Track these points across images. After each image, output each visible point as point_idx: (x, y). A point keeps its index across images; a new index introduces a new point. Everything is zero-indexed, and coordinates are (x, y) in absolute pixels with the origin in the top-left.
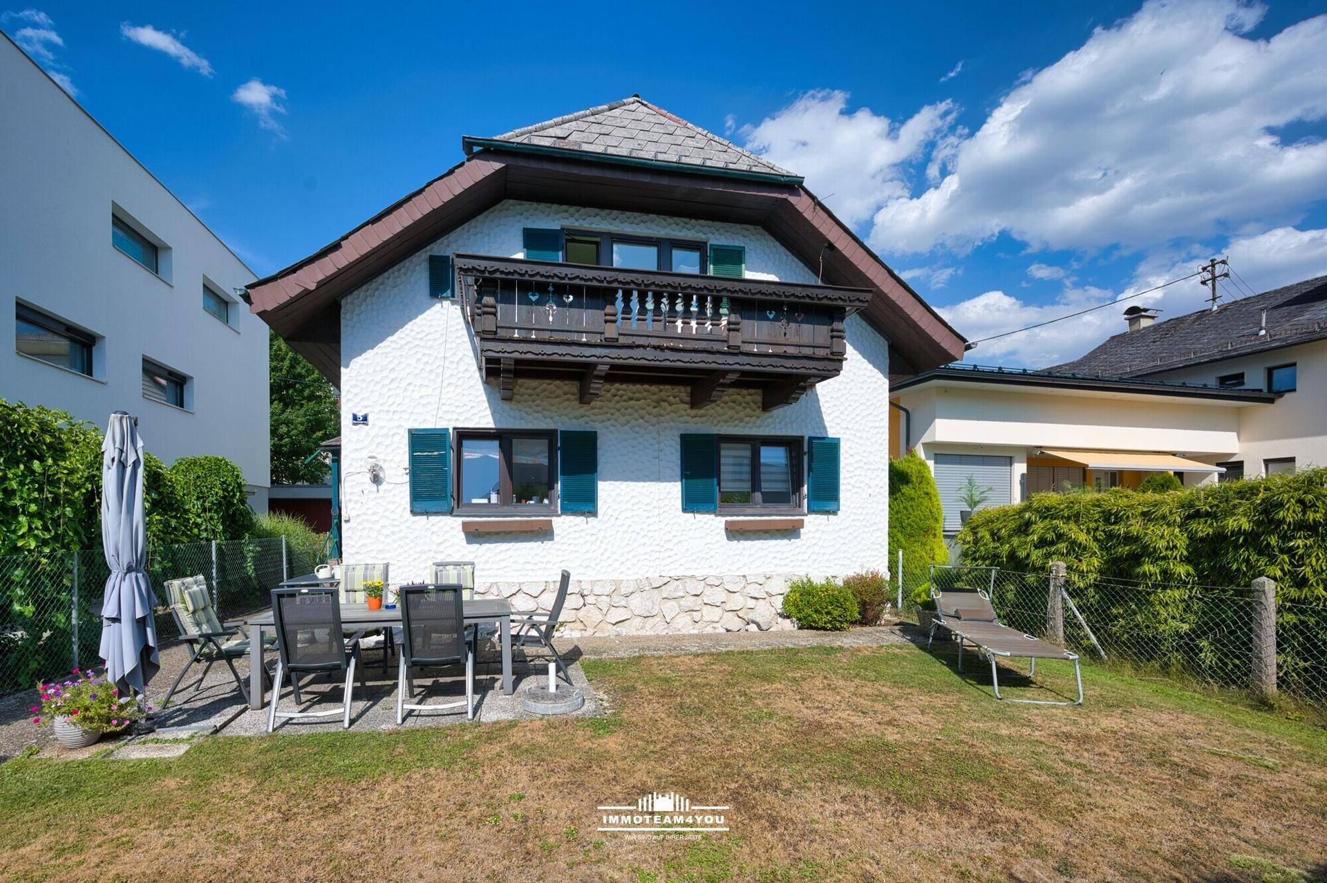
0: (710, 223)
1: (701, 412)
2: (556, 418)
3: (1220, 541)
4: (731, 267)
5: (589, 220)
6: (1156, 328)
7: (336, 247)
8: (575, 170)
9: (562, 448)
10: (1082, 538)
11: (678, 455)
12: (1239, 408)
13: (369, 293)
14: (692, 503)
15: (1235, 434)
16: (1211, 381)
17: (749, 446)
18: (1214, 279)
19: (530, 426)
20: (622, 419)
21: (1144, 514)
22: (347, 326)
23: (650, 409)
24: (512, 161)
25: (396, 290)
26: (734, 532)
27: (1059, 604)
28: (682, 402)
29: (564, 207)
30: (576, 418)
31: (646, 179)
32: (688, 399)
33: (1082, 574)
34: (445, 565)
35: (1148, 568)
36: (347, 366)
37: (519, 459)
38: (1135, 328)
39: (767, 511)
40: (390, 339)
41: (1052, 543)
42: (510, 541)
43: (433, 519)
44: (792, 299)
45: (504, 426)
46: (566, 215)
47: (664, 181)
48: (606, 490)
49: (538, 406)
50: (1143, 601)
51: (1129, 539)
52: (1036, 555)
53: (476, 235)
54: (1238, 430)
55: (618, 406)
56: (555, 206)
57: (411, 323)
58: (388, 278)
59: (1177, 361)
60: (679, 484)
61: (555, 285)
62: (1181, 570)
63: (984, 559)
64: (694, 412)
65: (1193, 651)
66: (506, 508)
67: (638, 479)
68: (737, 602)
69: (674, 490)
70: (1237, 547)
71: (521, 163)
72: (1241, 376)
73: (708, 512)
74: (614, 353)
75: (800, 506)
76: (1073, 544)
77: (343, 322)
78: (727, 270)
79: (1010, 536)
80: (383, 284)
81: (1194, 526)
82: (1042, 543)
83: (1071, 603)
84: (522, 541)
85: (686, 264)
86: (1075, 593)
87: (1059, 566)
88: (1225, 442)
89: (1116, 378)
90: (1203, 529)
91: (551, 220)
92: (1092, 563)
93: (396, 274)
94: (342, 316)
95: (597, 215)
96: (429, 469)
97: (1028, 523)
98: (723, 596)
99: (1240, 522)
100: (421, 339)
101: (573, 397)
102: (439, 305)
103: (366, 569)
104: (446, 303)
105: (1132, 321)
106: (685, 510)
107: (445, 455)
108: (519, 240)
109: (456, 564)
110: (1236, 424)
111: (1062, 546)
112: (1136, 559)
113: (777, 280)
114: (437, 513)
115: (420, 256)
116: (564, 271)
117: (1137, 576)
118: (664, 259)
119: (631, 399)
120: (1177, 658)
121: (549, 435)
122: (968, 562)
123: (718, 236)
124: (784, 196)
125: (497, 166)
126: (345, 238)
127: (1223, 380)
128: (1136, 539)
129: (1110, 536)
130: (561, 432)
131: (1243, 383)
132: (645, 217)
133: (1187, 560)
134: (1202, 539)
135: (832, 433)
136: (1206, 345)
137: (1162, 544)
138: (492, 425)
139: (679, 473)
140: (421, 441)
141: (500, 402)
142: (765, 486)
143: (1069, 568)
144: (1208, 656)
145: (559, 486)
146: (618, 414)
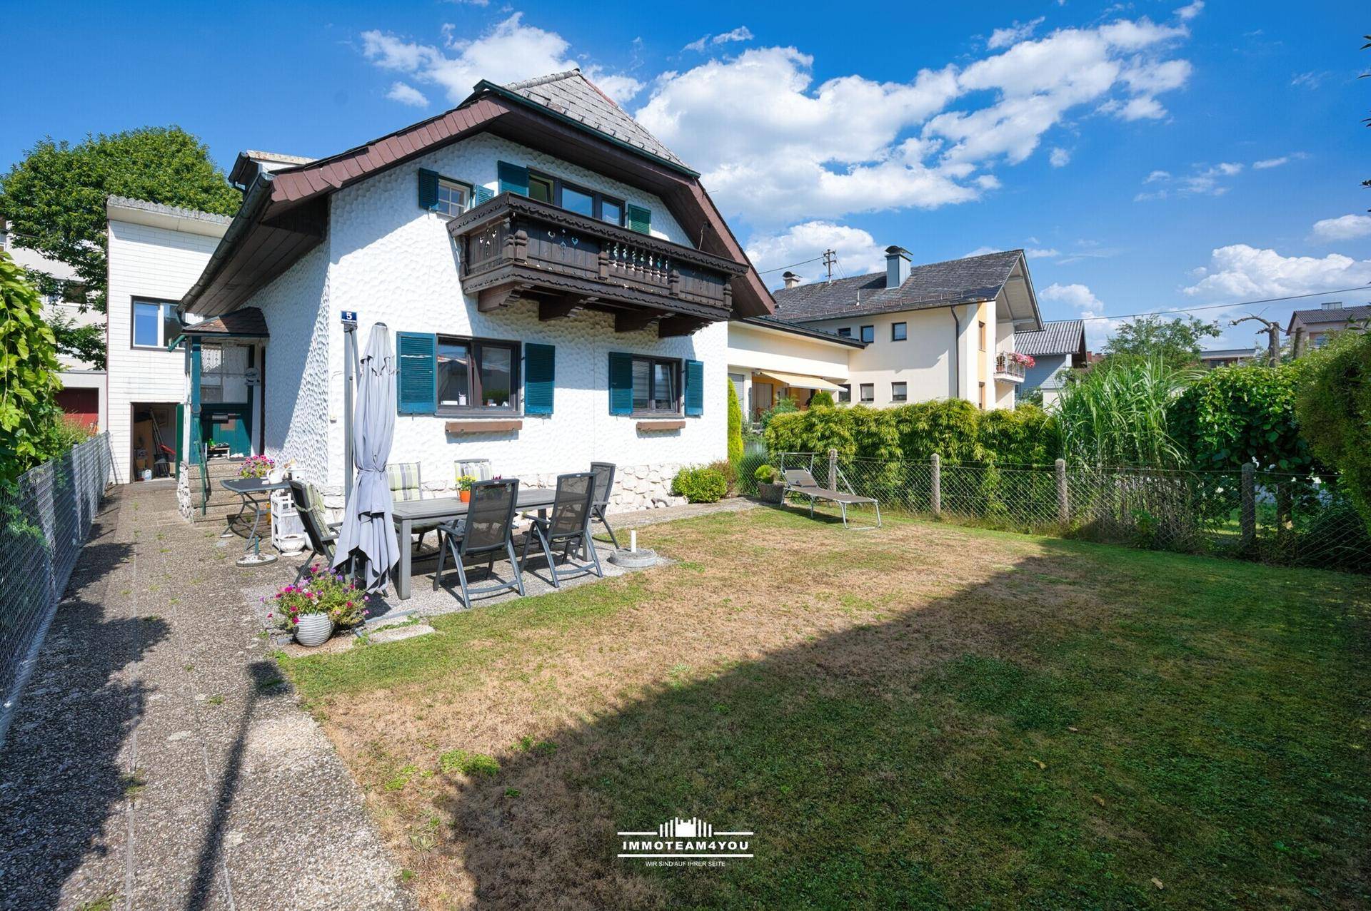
0: (628, 187)
1: (622, 335)
2: (521, 332)
3: (914, 434)
4: (641, 224)
5: (548, 165)
6: (801, 288)
7: (363, 150)
8: (560, 130)
9: (527, 358)
10: (847, 434)
11: (607, 369)
12: (848, 351)
13: (360, 192)
14: (617, 407)
15: (846, 367)
16: (834, 330)
17: (647, 364)
18: (829, 262)
19: (501, 337)
20: (569, 337)
21: (876, 420)
22: (337, 222)
23: (588, 330)
24: (514, 110)
25: (387, 194)
26: (643, 431)
27: (834, 473)
28: (610, 326)
29: (530, 150)
30: (536, 332)
31: (607, 150)
32: (613, 324)
33: (847, 456)
34: (467, 462)
35: (883, 451)
36: (336, 262)
37: (486, 366)
38: (789, 287)
39: (658, 415)
40: (380, 241)
41: (828, 438)
42: (484, 440)
43: (418, 419)
44: (674, 255)
45: (480, 335)
46: (530, 156)
47: (618, 154)
48: (561, 395)
49: (507, 319)
50: (881, 469)
51: (870, 435)
52: (820, 445)
53: (459, 157)
54: (848, 363)
55: (567, 325)
56: (523, 147)
57: (400, 229)
58: (380, 181)
59: (819, 316)
60: (607, 392)
61: (567, 229)
62: (899, 452)
63: (783, 448)
64: (617, 335)
65: (904, 495)
66: (477, 410)
67: (580, 387)
68: (644, 486)
69: (602, 397)
70: (922, 438)
71: (522, 113)
72: (849, 329)
73: (625, 415)
74: (604, 289)
75: (679, 411)
76: (842, 438)
77: (333, 218)
78: (639, 227)
79: (801, 433)
80: (374, 186)
81: (901, 427)
82: (823, 437)
83: (841, 474)
84: (495, 440)
85: (610, 216)
86: (843, 468)
87: (833, 450)
88: (839, 370)
89: (786, 322)
90: (906, 429)
91: (521, 159)
92: (852, 449)
93: (387, 178)
94: (332, 211)
95: (553, 162)
96: (417, 372)
97: (813, 425)
98: (635, 482)
99: (923, 425)
100: (410, 246)
101: (534, 315)
102: (425, 216)
103: (402, 468)
104: (433, 216)
105: (788, 282)
106: (611, 414)
107: (431, 359)
108: (494, 171)
109: (477, 461)
110: (847, 359)
111: (836, 439)
112: (876, 446)
113: (668, 239)
114: (421, 414)
115: (409, 166)
116: (527, 205)
117: (878, 455)
118: (597, 210)
119: (576, 320)
120: (898, 501)
121: (514, 346)
122: (772, 451)
123: (634, 199)
124: (687, 184)
125: (504, 110)
126: (372, 144)
127: (841, 331)
128: (875, 434)
129: (859, 432)
130: (528, 345)
131: (849, 335)
132: (586, 172)
133: (899, 446)
134: (906, 435)
135: (698, 358)
136: (831, 308)
137: (889, 437)
138: (470, 334)
139: (607, 380)
140: (409, 343)
141: (477, 313)
142: (657, 395)
143: (840, 453)
144: (912, 498)
145: (522, 391)
146: (566, 332)
